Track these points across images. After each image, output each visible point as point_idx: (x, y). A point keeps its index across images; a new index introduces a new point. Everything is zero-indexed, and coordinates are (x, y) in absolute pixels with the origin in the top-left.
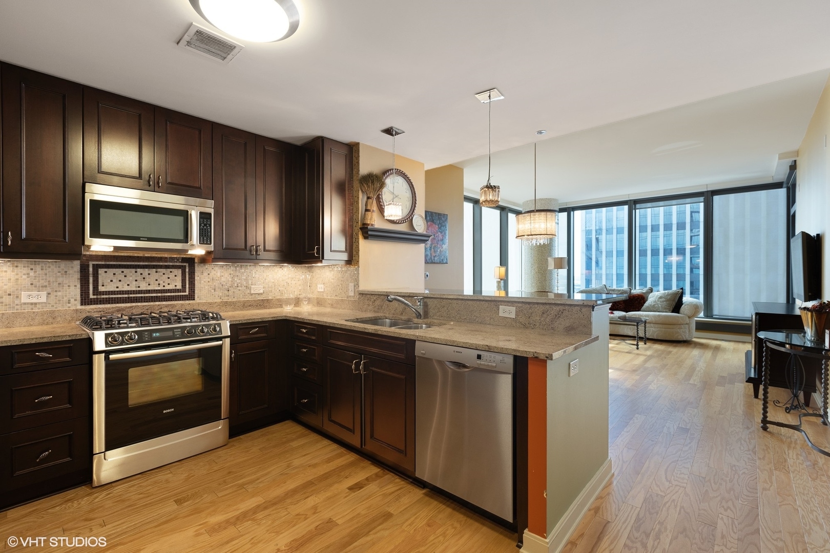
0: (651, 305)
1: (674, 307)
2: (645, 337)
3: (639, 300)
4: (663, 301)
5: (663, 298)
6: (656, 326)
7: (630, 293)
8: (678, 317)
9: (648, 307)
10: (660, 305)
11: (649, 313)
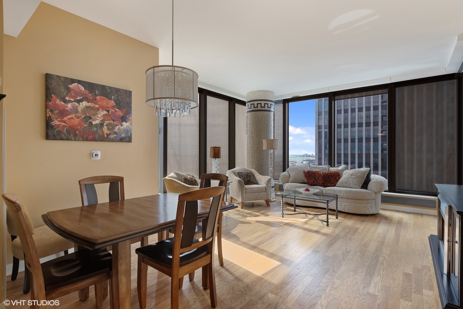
0: (344, 181)
1: (363, 183)
2: (337, 210)
3: (335, 176)
4: (354, 178)
5: (354, 175)
6: (348, 200)
7: (329, 170)
8: (366, 193)
9: (341, 183)
10: (351, 182)
11: (342, 188)
